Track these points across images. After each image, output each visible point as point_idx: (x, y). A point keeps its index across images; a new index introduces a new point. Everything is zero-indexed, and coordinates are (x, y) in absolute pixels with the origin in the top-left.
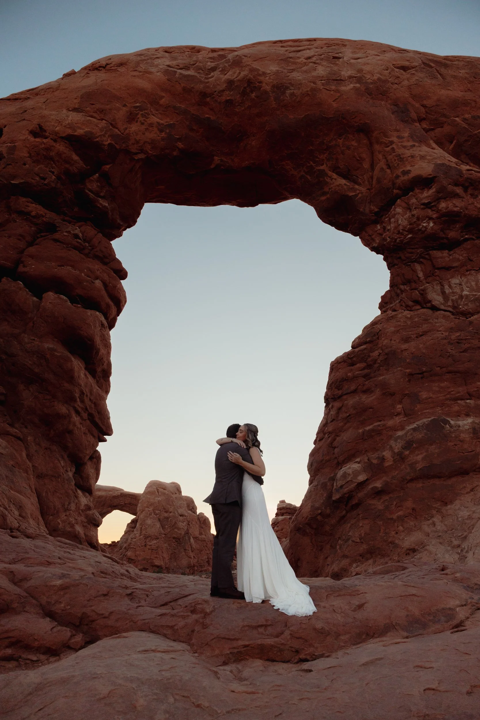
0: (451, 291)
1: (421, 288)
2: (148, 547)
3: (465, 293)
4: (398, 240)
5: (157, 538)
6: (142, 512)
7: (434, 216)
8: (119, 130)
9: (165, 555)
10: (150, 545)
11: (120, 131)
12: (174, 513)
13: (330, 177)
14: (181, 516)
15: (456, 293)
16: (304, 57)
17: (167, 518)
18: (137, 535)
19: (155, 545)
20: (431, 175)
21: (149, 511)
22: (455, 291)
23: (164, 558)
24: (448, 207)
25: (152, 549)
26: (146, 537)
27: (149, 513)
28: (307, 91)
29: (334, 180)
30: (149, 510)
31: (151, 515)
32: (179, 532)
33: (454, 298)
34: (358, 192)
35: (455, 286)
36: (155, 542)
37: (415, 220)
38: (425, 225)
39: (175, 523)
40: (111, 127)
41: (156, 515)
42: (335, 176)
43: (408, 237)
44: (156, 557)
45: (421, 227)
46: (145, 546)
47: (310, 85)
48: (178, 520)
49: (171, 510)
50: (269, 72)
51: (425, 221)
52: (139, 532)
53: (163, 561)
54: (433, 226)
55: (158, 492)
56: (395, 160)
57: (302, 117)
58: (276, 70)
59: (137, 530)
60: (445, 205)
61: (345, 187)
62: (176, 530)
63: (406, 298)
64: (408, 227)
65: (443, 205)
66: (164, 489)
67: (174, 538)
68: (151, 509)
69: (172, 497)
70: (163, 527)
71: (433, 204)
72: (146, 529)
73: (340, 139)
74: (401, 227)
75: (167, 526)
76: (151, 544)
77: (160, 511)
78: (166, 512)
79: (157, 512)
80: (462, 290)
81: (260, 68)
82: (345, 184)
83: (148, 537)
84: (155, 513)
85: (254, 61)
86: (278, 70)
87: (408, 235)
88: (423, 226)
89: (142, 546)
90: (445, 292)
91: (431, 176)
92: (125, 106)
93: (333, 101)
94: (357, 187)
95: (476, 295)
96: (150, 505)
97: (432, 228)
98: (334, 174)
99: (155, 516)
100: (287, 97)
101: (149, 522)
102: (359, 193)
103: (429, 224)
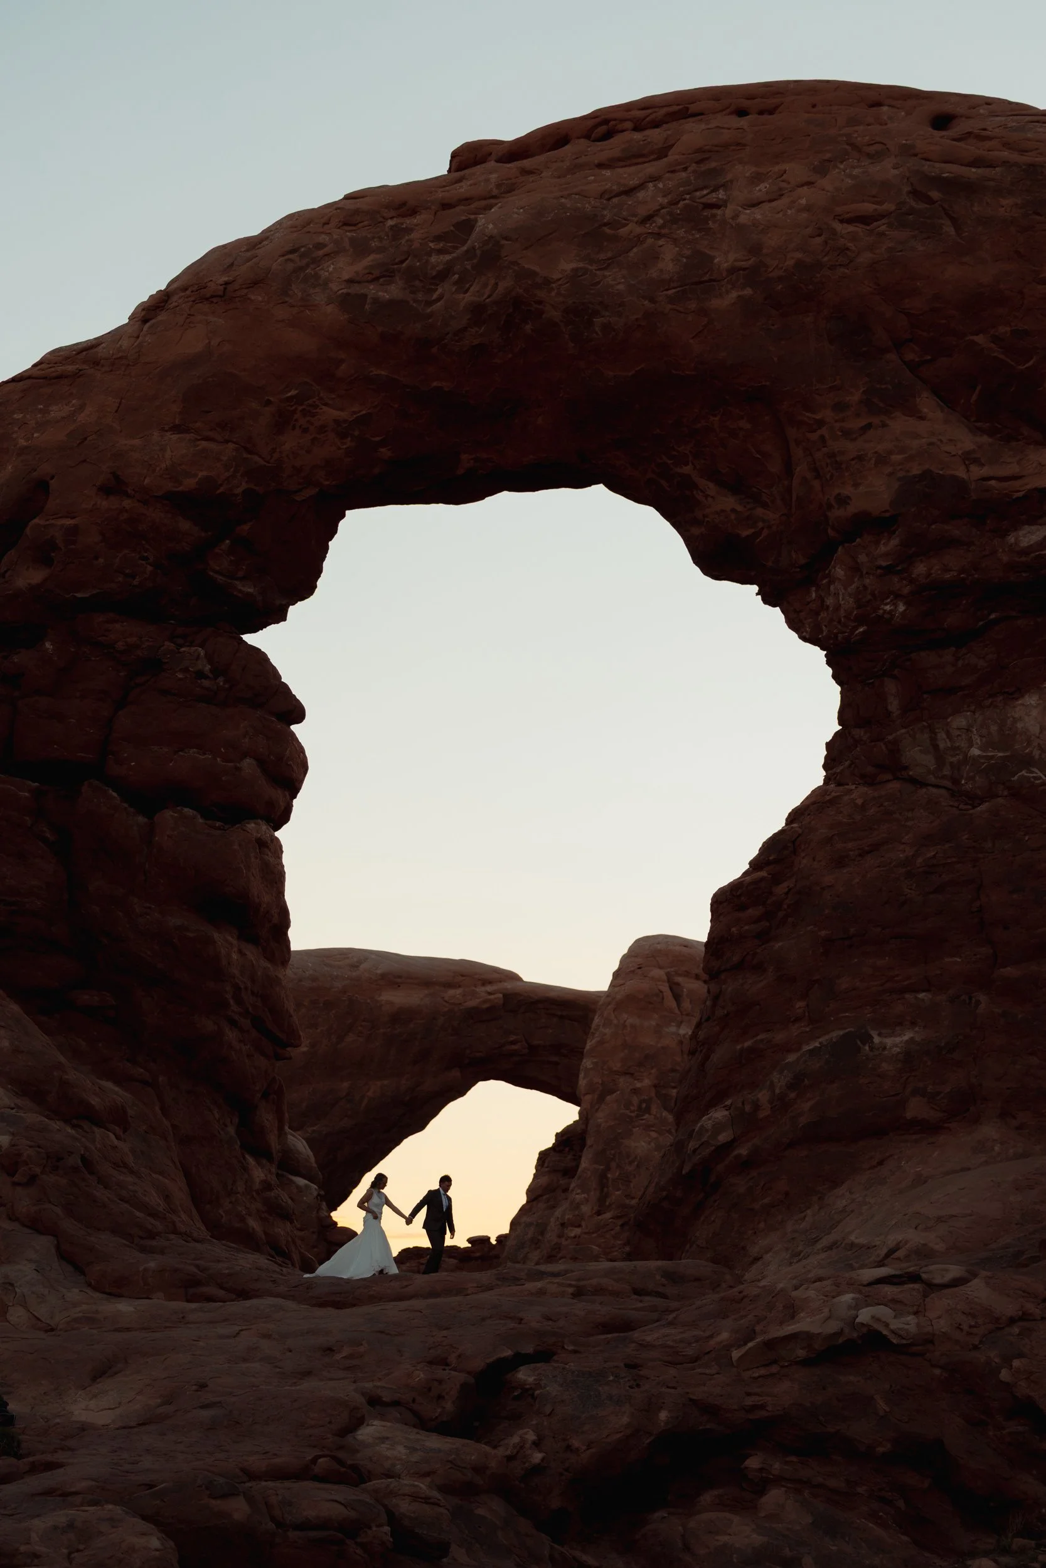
0: (949, 744)
1: (890, 738)
3: (975, 752)
4: (840, 636)
7: (906, 591)
8: (260, 457)
11: (263, 458)
13: (702, 491)
15: (958, 748)
16: (635, 219)
20: (886, 511)
22: (958, 744)
24: (932, 574)
28: (637, 319)
29: (710, 499)
33: (954, 759)
34: (760, 525)
35: (959, 733)
37: (869, 597)
38: (888, 608)
40: (245, 455)
42: (711, 488)
43: (857, 632)
45: (881, 611)
47: (643, 305)
50: (556, 276)
51: (889, 600)
54: (905, 610)
56: (827, 464)
57: (630, 374)
58: (573, 270)
60: (925, 569)
61: (733, 517)
63: (863, 758)
64: (855, 612)
65: (920, 569)
71: (899, 568)
73: (715, 416)
74: (842, 613)
80: (971, 746)
81: (537, 269)
82: (733, 510)
85: (526, 248)
86: (575, 270)
87: (856, 628)
88: (885, 611)
90: (938, 746)
91: (887, 515)
92: (268, 403)
93: (693, 338)
94: (759, 511)
95: (992, 757)
97: (903, 614)
98: (711, 485)
100: (597, 333)
102: (763, 529)
103: (896, 608)
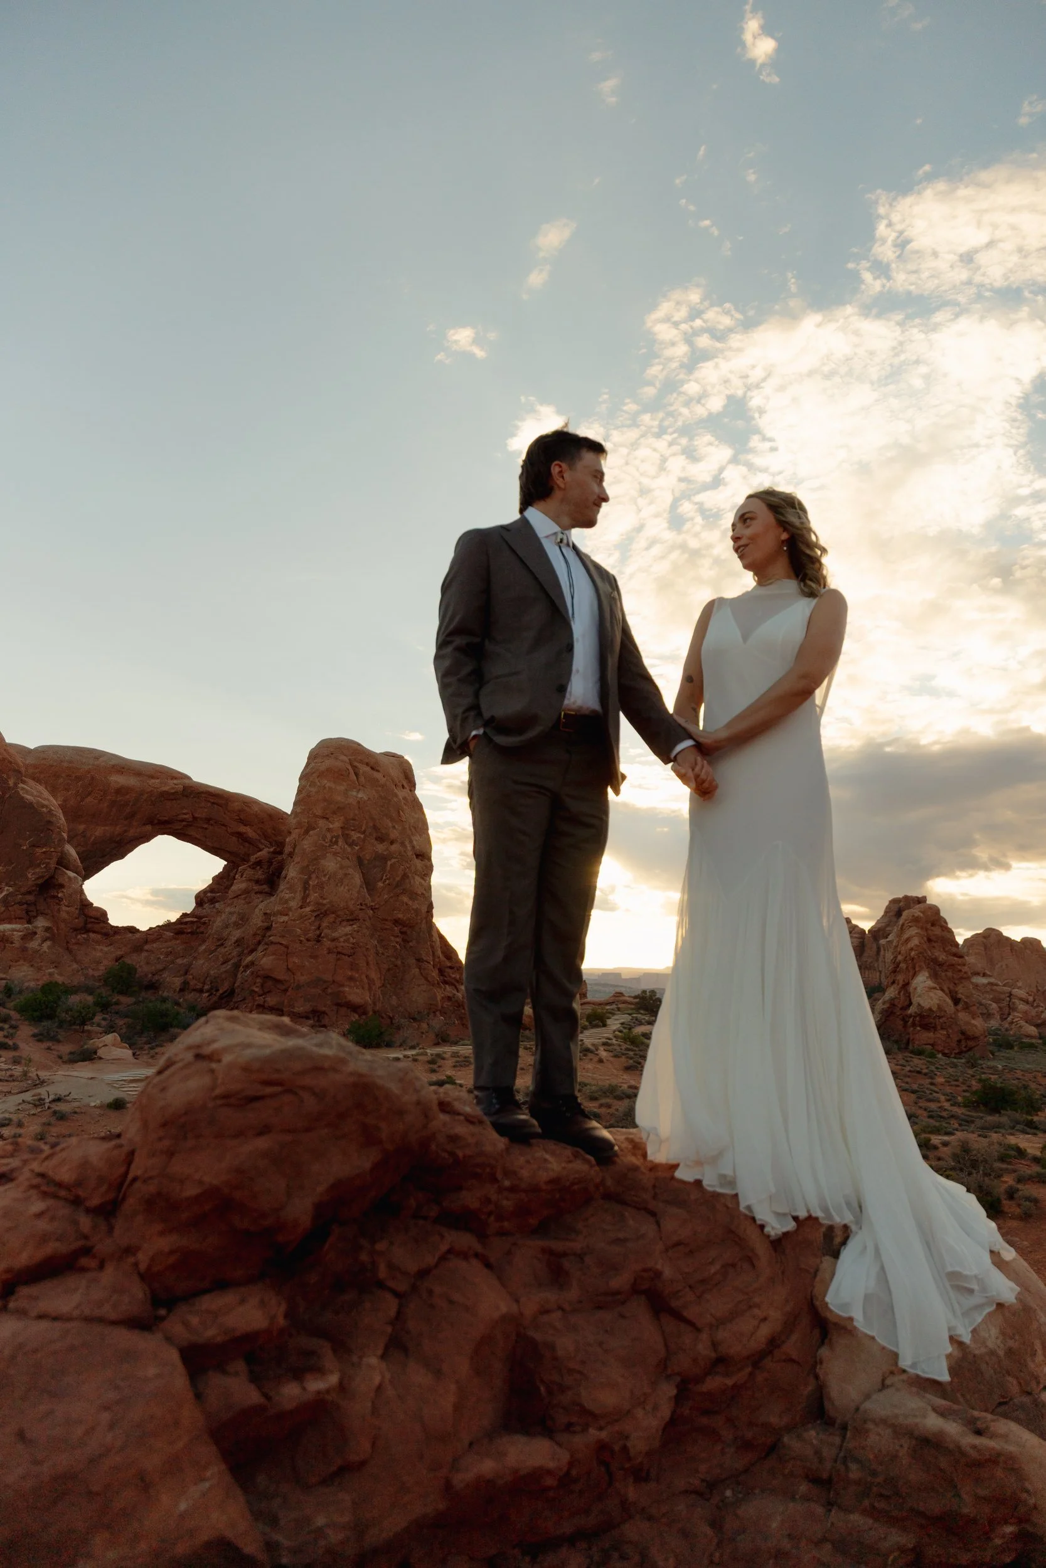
2: (327, 943)
5: (353, 920)
6: (307, 832)
9: (373, 975)
10: (333, 940)
12: (403, 844)
14: (418, 856)
17: (384, 859)
18: (293, 904)
19: (347, 941)
21: (329, 830)
23: (371, 982)
25: (339, 953)
26: (321, 914)
27: (329, 836)
30: (331, 826)
31: (336, 843)
32: (415, 906)
36: (348, 929)
39: (405, 876)
41: (351, 845)
44: (351, 978)
46: (318, 939)
48: (413, 869)
49: (394, 834)
52: (299, 896)
53: (370, 989)
55: (356, 774)
59: (291, 889)
62: (405, 899)
66: (372, 768)
67: (396, 922)
68: (336, 824)
69: (396, 796)
70: (369, 884)
72: (321, 886)
75: (380, 884)
76: (335, 935)
77: (364, 833)
78: (380, 839)
79: (355, 836)
83: (325, 914)
84: (346, 837)
89: (308, 940)
96: (334, 813)
99: (349, 849)
101: (330, 864)
